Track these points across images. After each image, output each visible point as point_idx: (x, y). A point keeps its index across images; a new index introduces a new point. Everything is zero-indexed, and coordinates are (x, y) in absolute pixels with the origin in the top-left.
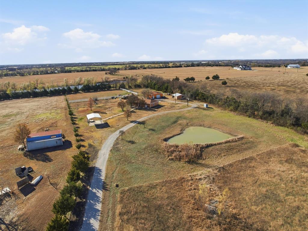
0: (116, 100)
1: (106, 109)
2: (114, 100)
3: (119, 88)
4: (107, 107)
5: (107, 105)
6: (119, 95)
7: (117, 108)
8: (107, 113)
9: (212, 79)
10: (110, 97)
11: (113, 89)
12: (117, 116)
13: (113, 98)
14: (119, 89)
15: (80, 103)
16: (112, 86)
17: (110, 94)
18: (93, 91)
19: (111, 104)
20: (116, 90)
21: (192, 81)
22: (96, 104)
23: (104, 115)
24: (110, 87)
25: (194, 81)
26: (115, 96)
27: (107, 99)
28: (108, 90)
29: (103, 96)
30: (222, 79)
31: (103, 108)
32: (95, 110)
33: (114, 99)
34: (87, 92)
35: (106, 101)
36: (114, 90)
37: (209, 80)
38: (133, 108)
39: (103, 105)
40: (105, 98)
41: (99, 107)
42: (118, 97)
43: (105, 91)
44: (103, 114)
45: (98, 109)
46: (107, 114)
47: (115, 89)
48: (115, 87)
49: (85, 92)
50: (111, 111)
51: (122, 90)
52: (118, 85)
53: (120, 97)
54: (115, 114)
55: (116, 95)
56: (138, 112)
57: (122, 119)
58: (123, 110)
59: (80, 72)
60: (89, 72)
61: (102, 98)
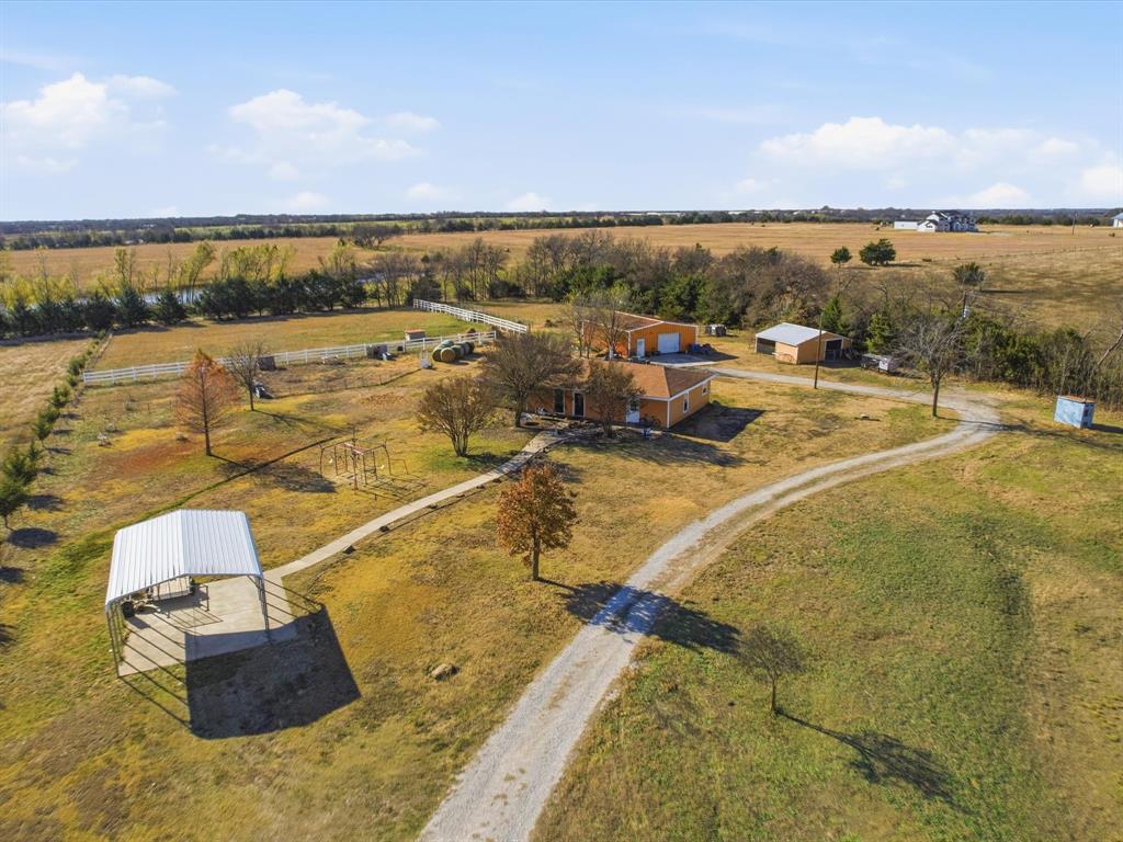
0: (402, 365)
1: (324, 436)
2: (385, 368)
3: (409, 302)
4: (337, 418)
5: (342, 406)
6: (413, 336)
7: (412, 425)
8: (332, 476)
9: (862, 263)
10: (362, 348)
11: (376, 305)
12: (419, 516)
13: (376, 354)
14: (409, 305)
15: (152, 390)
16: (369, 287)
17: (358, 331)
18: (265, 313)
19: (368, 393)
20: (392, 308)
22: (263, 395)
23: (309, 500)
24: (360, 295)
26: (392, 344)
27: (339, 363)
28: (349, 309)
29: (316, 341)
30: (904, 261)
31: (301, 434)
32: (239, 444)
33: (385, 362)
34: (229, 321)
35: (331, 373)
36: (381, 309)
37: (845, 265)
38: (533, 429)
39: (310, 406)
40: (327, 352)
41: (279, 418)
42: (410, 348)
43: (332, 312)
44: (302, 487)
45: (264, 445)
46: (329, 488)
47: (384, 303)
48: (389, 296)
49: (221, 321)
50: (370, 464)
51: (425, 311)
52: (404, 284)
53: (424, 345)
54: (401, 495)
55: (394, 334)
56: (592, 464)
57: (475, 564)
58: (461, 453)
59: (230, 239)
61: (306, 355)
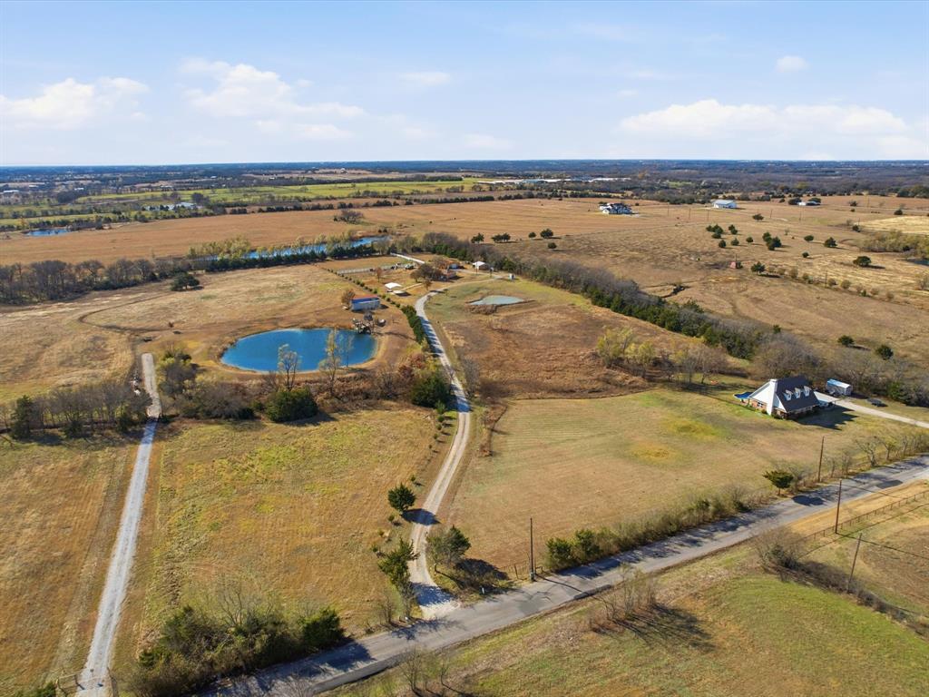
3: (389, 253)
9: (541, 237)
16: (376, 249)
21: (505, 241)
25: (509, 241)
30: (558, 236)
37: (534, 238)
42: (400, 266)
54: (411, 285)
55: (393, 263)
56: (436, 282)
57: (421, 289)
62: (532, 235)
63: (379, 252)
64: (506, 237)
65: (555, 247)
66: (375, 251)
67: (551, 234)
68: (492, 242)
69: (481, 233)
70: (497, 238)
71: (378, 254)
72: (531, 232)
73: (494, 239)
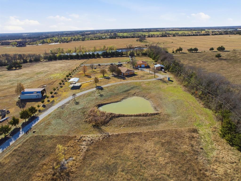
6: (119, 62)
9: (217, 50)
21: (195, 52)
25: (197, 52)
26: (114, 63)
30: (227, 50)
37: (213, 51)
38: (113, 75)
41: (94, 71)
44: (89, 77)
58: (104, 76)
60: (128, 39)
62: (212, 49)
63: (125, 54)
64: (196, 50)
65: (221, 57)
66: (123, 54)
67: (224, 49)
68: (187, 52)
69: (181, 47)
70: (191, 50)
71: (124, 55)
72: (211, 47)
73: (189, 50)
